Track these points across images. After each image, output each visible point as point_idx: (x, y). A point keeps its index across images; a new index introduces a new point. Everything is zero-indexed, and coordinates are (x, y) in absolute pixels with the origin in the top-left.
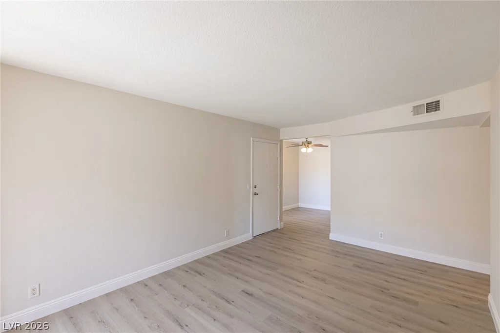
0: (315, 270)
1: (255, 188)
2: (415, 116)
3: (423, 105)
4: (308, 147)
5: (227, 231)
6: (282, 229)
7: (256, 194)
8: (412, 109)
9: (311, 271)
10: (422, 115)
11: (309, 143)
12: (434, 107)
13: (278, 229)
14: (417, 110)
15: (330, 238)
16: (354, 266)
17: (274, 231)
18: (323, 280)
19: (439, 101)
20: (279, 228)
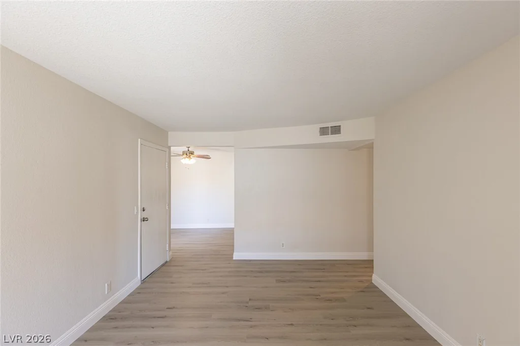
0: (250, 300)
1: (144, 210)
2: (322, 136)
3: (328, 127)
4: (189, 156)
5: (108, 285)
6: (171, 261)
7: (144, 220)
8: (319, 130)
9: (247, 303)
10: (328, 136)
11: (192, 153)
12: (336, 130)
13: (166, 262)
14: (324, 131)
15: (234, 259)
16: (278, 281)
17: (163, 265)
18: (267, 308)
19: (340, 126)
20: (168, 260)
